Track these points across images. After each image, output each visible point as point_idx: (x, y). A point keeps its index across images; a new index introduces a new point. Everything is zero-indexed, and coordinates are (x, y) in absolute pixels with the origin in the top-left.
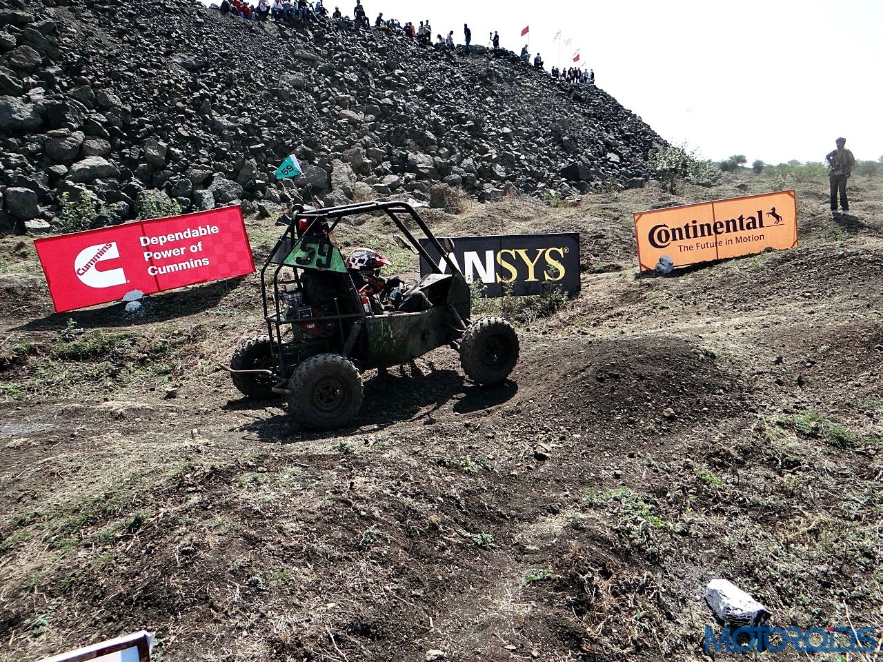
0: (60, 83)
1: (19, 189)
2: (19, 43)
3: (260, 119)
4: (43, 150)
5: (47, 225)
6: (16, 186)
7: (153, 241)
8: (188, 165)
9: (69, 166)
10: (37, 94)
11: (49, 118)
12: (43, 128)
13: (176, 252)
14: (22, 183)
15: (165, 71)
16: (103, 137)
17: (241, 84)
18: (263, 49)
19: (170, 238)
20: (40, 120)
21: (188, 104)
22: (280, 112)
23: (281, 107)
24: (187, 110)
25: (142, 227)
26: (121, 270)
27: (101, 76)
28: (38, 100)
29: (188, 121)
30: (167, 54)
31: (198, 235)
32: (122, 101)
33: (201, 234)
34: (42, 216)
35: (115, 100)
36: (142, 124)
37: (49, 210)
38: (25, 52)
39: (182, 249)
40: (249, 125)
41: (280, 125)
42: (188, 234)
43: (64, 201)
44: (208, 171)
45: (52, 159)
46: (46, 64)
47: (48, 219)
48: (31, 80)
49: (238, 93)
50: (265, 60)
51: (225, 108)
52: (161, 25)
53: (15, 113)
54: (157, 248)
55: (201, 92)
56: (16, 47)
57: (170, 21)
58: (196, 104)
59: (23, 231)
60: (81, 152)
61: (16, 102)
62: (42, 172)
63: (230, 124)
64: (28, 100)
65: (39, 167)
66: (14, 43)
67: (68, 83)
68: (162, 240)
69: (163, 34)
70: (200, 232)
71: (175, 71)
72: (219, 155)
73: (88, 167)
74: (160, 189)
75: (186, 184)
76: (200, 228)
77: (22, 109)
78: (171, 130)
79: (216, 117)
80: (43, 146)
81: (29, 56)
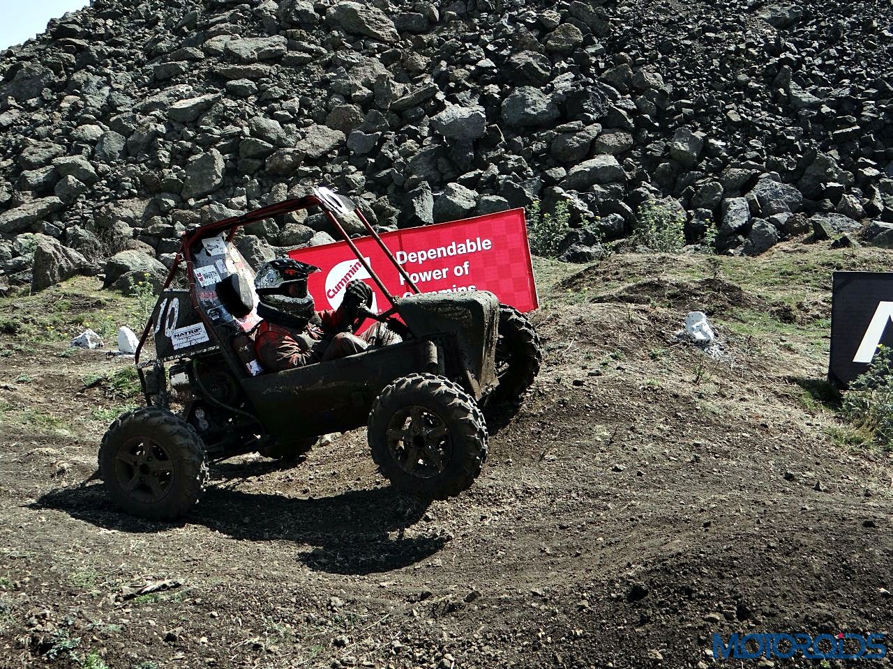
2: (562, 21)
4: (548, 150)
9: (567, 170)
10: (563, 82)
11: (568, 107)
12: (554, 123)
16: (625, 128)
20: (556, 112)
24: (750, 84)
27: (647, 50)
28: (562, 89)
29: (748, 101)
32: (665, 80)
35: (653, 78)
36: (679, 110)
38: (566, 32)
44: (754, 171)
45: (553, 161)
46: (588, 42)
48: (564, 64)
53: (528, 106)
55: (782, 56)
56: (557, 26)
58: (769, 76)
61: (534, 93)
62: (539, 178)
63: (814, 99)
64: (552, 89)
66: (557, 22)
67: (606, 63)
71: (756, 31)
73: (588, 170)
75: (715, 189)
77: (538, 101)
78: (717, 114)
79: (794, 92)
80: (549, 143)
81: (569, 35)
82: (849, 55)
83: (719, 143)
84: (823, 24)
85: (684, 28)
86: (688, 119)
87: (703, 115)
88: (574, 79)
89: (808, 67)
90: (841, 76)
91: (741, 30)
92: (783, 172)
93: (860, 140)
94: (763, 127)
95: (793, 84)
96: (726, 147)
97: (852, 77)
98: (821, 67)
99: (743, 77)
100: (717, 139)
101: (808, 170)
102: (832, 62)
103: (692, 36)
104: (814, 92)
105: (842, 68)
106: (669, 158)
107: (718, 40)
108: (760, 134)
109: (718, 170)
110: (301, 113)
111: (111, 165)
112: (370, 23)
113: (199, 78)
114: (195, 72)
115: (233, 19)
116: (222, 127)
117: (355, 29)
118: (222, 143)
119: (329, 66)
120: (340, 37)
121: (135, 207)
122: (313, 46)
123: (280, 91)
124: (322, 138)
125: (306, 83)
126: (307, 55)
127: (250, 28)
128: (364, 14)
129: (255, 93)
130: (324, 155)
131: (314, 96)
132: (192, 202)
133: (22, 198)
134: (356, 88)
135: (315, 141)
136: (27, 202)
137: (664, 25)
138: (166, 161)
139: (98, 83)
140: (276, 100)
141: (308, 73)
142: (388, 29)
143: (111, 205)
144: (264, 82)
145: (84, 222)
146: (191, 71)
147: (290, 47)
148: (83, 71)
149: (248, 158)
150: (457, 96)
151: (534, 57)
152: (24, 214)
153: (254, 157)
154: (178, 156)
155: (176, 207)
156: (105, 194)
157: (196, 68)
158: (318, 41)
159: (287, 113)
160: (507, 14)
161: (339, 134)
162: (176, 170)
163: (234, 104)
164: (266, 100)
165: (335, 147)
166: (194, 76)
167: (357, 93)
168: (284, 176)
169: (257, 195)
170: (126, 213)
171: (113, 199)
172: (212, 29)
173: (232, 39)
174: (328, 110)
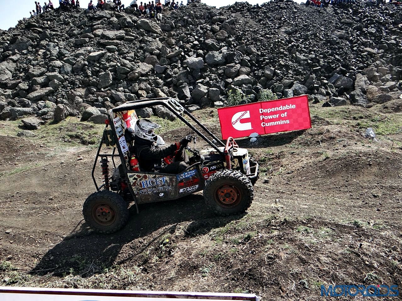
0: (233, 45)
1: (214, 89)
2: (220, 29)
3: (320, 55)
4: (224, 73)
5: (222, 104)
6: (213, 87)
7: (265, 111)
8: (283, 78)
9: (233, 79)
10: (224, 50)
11: (228, 59)
12: (225, 64)
13: (275, 116)
14: (215, 86)
15: (277, 36)
16: (247, 66)
17: (312, 39)
18: (325, 20)
19: (273, 110)
20: (224, 60)
21: (286, 50)
22: (331, 51)
23: (331, 49)
24: (285, 52)
25: (261, 104)
26: (250, 124)
27: (249, 40)
28: (224, 52)
29: (285, 58)
30: (278, 28)
31: (285, 109)
32: (257, 50)
33: (287, 108)
34: (221, 100)
35: (254, 50)
36: (264, 60)
37: (224, 97)
38: (222, 33)
39: (277, 115)
40: (314, 58)
41: (330, 58)
42: (281, 108)
43: (229, 94)
44: (292, 81)
45: (227, 77)
46: (229, 37)
47: (223, 101)
48: (223, 44)
49: (310, 43)
50: (325, 26)
51: (303, 51)
52: (278, 15)
53: (215, 58)
54: (266, 114)
55: (292, 44)
56: (219, 31)
57: (282, 13)
58: (289, 50)
59: (213, 106)
60: (238, 73)
61: (216, 53)
62: (223, 82)
63: (305, 58)
64: (221, 52)
65: (222, 80)
66: (219, 30)
67: (237, 44)
68: (268, 111)
69: (278, 19)
70: (286, 107)
71: (281, 35)
72: (297, 73)
73: (240, 80)
74: (269, 89)
75: (281, 86)
76: (287, 105)
77: (218, 56)
78: (277, 62)
79: (298, 55)
80: (224, 71)
81: (223, 34)
82: (312, 44)
83: (279, 72)
84: (302, 34)
85: (259, 33)
86: (267, 64)
87: (273, 62)
88: (227, 49)
89: (300, 48)
90: (311, 51)
91: (277, 35)
92: (300, 81)
93: (320, 71)
94: (291, 66)
95: (297, 53)
96: (281, 73)
97: (314, 51)
98: (304, 48)
99: (282, 50)
100: (278, 70)
101: (308, 81)
102: (308, 46)
103: (262, 36)
105: (311, 48)
106: (264, 76)
107: (271, 38)
109: (280, 80)
110: (135, 58)
111: (69, 76)
112: (153, 27)
113: (94, 44)
114: (92, 42)
115: (102, 23)
116: (109, 63)
117: (148, 29)
118: (110, 68)
119: (141, 42)
120: (143, 32)
121: (81, 91)
122: (134, 34)
123: (126, 50)
124: (144, 67)
125: (134, 48)
126: (133, 38)
127: (109, 27)
128: (150, 24)
129: (117, 51)
130: (147, 73)
131: (138, 52)
132: (102, 90)
133: (37, 88)
134: (154, 50)
135: (143, 68)
136: (38, 89)
138: (90, 74)
139: (54, 45)
140: (125, 53)
141: (134, 44)
142: (159, 30)
143: (73, 91)
144: (120, 47)
145: (63, 96)
146: (91, 42)
147: (126, 35)
148: (44, 40)
149: (121, 74)
150: (189, 53)
151: (213, 41)
152: (39, 94)
153: (123, 74)
154: (94, 73)
155: (96, 91)
156: (69, 87)
157: (92, 41)
158: (136, 33)
159: (131, 58)
160: (199, 26)
161: (151, 66)
162: (94, 78)
163: (110, 54)
164: (122, 53)
165: (151, 71)
166: (92, 44)
167: (155, 52)
168: (135, 80)
169: (127, 87)
170: (78, 93)
171: (73, 88)
172: (95, 27)
173: (104, 31)
174: (145, 57)
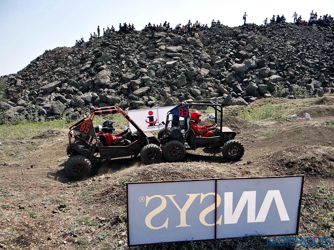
3: (322, 60)
4: (260, 74)
5: (270, 95)
8: (302, 76)
9: (268, 78)
10: (255, 58)
12: (259, 68)
16: (274, 69)
17: (312, 49)
20: (258, 65)
21: (297, 57)
29: (299, 62)
30: (285, 41)
32: (278, 58)
36: (285, 64)
38: (249, 46)
40: (319, 62)
44: (310, 78)
45: (263, 76)
46: (254, 49)
48: (252, 54)
53: (251, 64)
55: (300, 52)
60: (271, 74)
64: (253, 60)
67: (261, 54)
72: (311, 73)
74: (296, 84)
75: (304, 82)
78: (294, 65)
79: (307, 61)
82: (313, 52)
83: (298, 72)
84: (304, 45)
85: (273, 46)
87: (292, 66)
89: (307, 55)
91: (286, 46)
92: (315, 78)
95: (306, 59)
96: (300, 73)
97: (317, 57)
98: (309, 55)
101: (320, 78)
103: (276, 48)
104: (311, 61)
105: (314, 55)
106: (289, 75)
107: (283, 49)
108: (307, 70)
113: (163, 56)
115: (162, 41)
117: (195, 45)
119: (194, 54)
121: (168, 89)
122: (188, 49)
123: (187, 60)
126: (188, 51)
129: (181, 60)
130: (207, 75)
131: (195, 61)
132: (182, 87)
137: (268, 45)
138: (171, 77)
143: (163, 89)
144: (182, 57)
146: (160, 55)
147: (183, 49)
149: (191, 76)
150: (230, 61)
151: (245, 52)
155: (178, 89)
158: (188, 47)
161: (208, 70)
164: (184, 62)
165: (209, 74)
167: (208, 60)
169: (198, 85)
172: (158, 44)
173: (166, 47)
174: (202, 65)
